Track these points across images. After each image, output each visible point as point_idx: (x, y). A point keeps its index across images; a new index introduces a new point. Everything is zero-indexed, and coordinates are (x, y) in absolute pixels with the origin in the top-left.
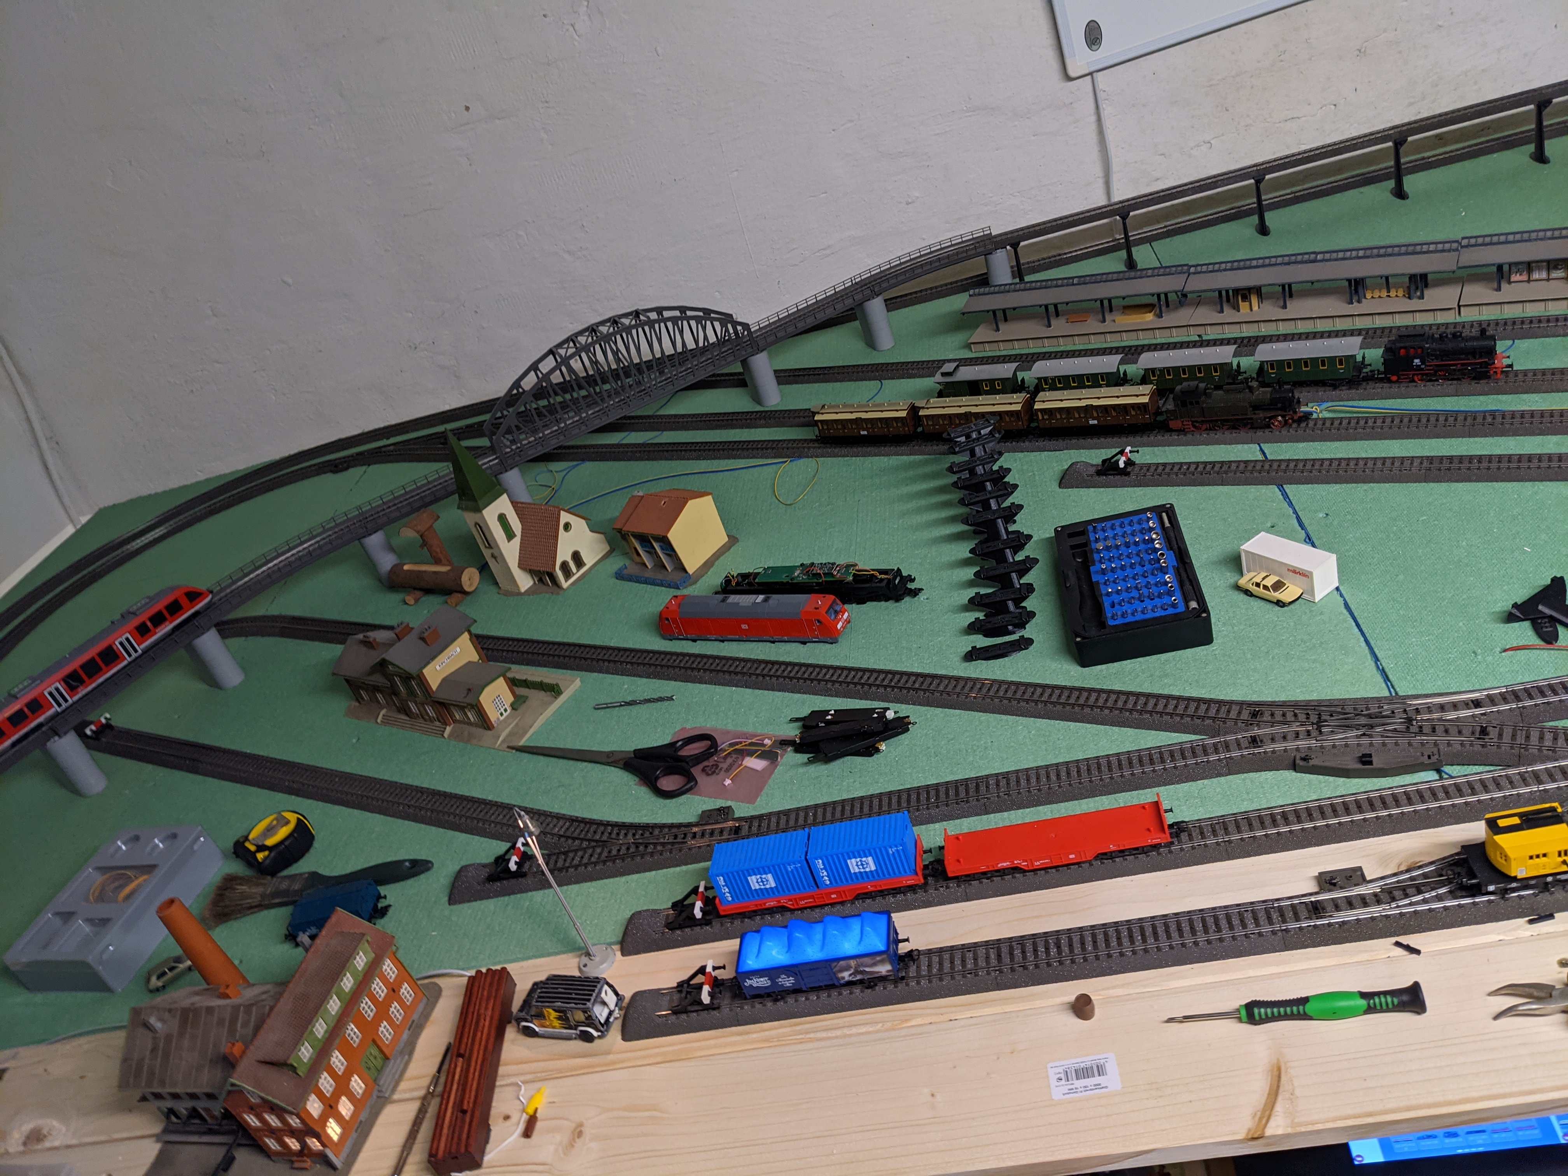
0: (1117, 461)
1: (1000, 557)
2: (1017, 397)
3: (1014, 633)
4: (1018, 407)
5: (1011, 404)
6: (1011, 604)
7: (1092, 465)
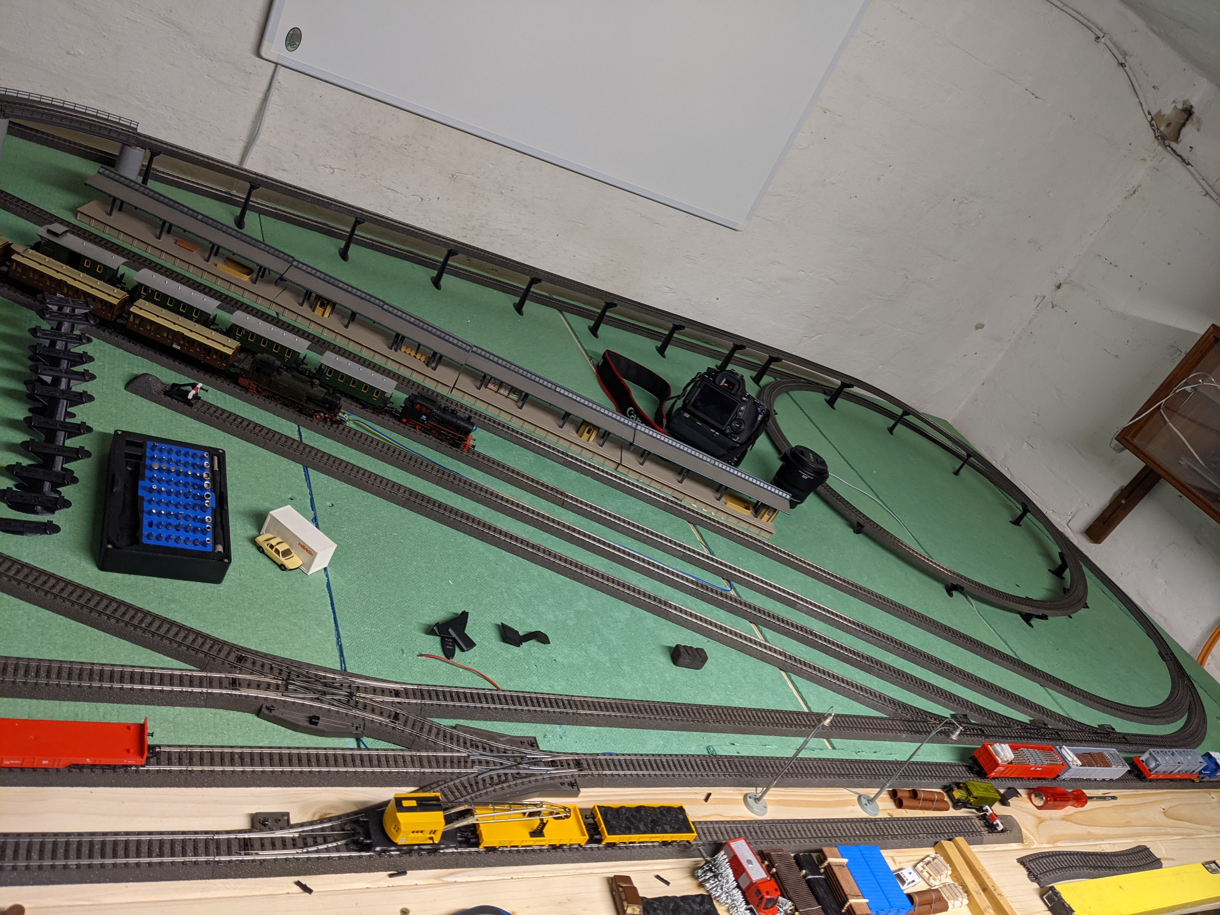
0: (188, 392)
1: (51, 436)
2: (117, 292)
3: (42, 514)
4: (115, 302)
5: (109, 295)
6: (47, 486)
7: (162, 383)
